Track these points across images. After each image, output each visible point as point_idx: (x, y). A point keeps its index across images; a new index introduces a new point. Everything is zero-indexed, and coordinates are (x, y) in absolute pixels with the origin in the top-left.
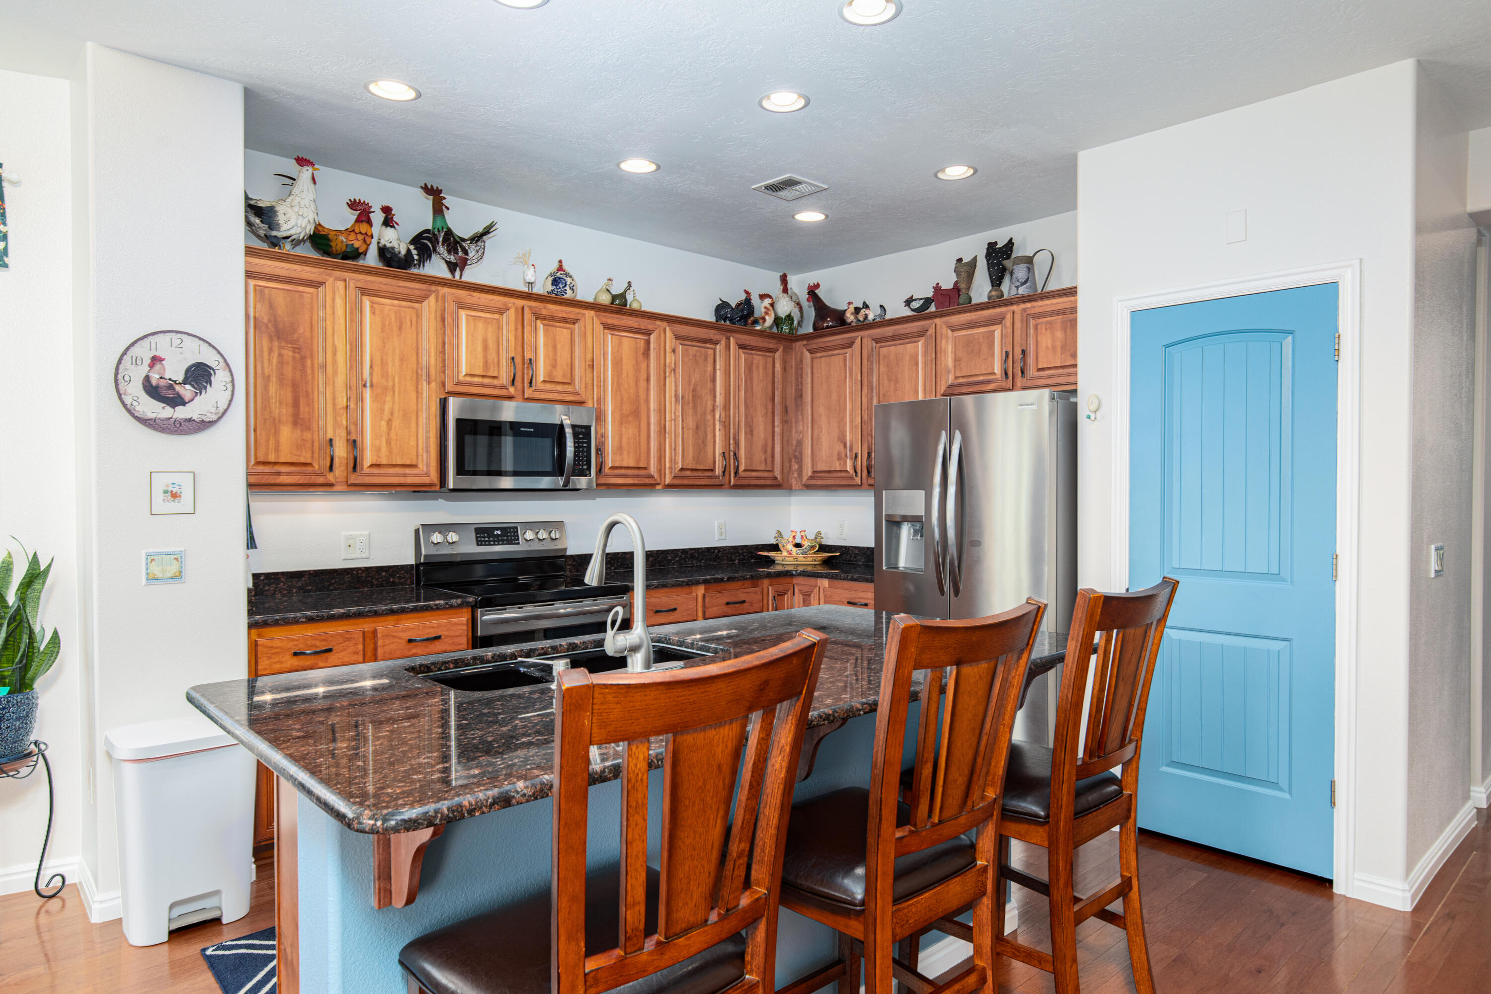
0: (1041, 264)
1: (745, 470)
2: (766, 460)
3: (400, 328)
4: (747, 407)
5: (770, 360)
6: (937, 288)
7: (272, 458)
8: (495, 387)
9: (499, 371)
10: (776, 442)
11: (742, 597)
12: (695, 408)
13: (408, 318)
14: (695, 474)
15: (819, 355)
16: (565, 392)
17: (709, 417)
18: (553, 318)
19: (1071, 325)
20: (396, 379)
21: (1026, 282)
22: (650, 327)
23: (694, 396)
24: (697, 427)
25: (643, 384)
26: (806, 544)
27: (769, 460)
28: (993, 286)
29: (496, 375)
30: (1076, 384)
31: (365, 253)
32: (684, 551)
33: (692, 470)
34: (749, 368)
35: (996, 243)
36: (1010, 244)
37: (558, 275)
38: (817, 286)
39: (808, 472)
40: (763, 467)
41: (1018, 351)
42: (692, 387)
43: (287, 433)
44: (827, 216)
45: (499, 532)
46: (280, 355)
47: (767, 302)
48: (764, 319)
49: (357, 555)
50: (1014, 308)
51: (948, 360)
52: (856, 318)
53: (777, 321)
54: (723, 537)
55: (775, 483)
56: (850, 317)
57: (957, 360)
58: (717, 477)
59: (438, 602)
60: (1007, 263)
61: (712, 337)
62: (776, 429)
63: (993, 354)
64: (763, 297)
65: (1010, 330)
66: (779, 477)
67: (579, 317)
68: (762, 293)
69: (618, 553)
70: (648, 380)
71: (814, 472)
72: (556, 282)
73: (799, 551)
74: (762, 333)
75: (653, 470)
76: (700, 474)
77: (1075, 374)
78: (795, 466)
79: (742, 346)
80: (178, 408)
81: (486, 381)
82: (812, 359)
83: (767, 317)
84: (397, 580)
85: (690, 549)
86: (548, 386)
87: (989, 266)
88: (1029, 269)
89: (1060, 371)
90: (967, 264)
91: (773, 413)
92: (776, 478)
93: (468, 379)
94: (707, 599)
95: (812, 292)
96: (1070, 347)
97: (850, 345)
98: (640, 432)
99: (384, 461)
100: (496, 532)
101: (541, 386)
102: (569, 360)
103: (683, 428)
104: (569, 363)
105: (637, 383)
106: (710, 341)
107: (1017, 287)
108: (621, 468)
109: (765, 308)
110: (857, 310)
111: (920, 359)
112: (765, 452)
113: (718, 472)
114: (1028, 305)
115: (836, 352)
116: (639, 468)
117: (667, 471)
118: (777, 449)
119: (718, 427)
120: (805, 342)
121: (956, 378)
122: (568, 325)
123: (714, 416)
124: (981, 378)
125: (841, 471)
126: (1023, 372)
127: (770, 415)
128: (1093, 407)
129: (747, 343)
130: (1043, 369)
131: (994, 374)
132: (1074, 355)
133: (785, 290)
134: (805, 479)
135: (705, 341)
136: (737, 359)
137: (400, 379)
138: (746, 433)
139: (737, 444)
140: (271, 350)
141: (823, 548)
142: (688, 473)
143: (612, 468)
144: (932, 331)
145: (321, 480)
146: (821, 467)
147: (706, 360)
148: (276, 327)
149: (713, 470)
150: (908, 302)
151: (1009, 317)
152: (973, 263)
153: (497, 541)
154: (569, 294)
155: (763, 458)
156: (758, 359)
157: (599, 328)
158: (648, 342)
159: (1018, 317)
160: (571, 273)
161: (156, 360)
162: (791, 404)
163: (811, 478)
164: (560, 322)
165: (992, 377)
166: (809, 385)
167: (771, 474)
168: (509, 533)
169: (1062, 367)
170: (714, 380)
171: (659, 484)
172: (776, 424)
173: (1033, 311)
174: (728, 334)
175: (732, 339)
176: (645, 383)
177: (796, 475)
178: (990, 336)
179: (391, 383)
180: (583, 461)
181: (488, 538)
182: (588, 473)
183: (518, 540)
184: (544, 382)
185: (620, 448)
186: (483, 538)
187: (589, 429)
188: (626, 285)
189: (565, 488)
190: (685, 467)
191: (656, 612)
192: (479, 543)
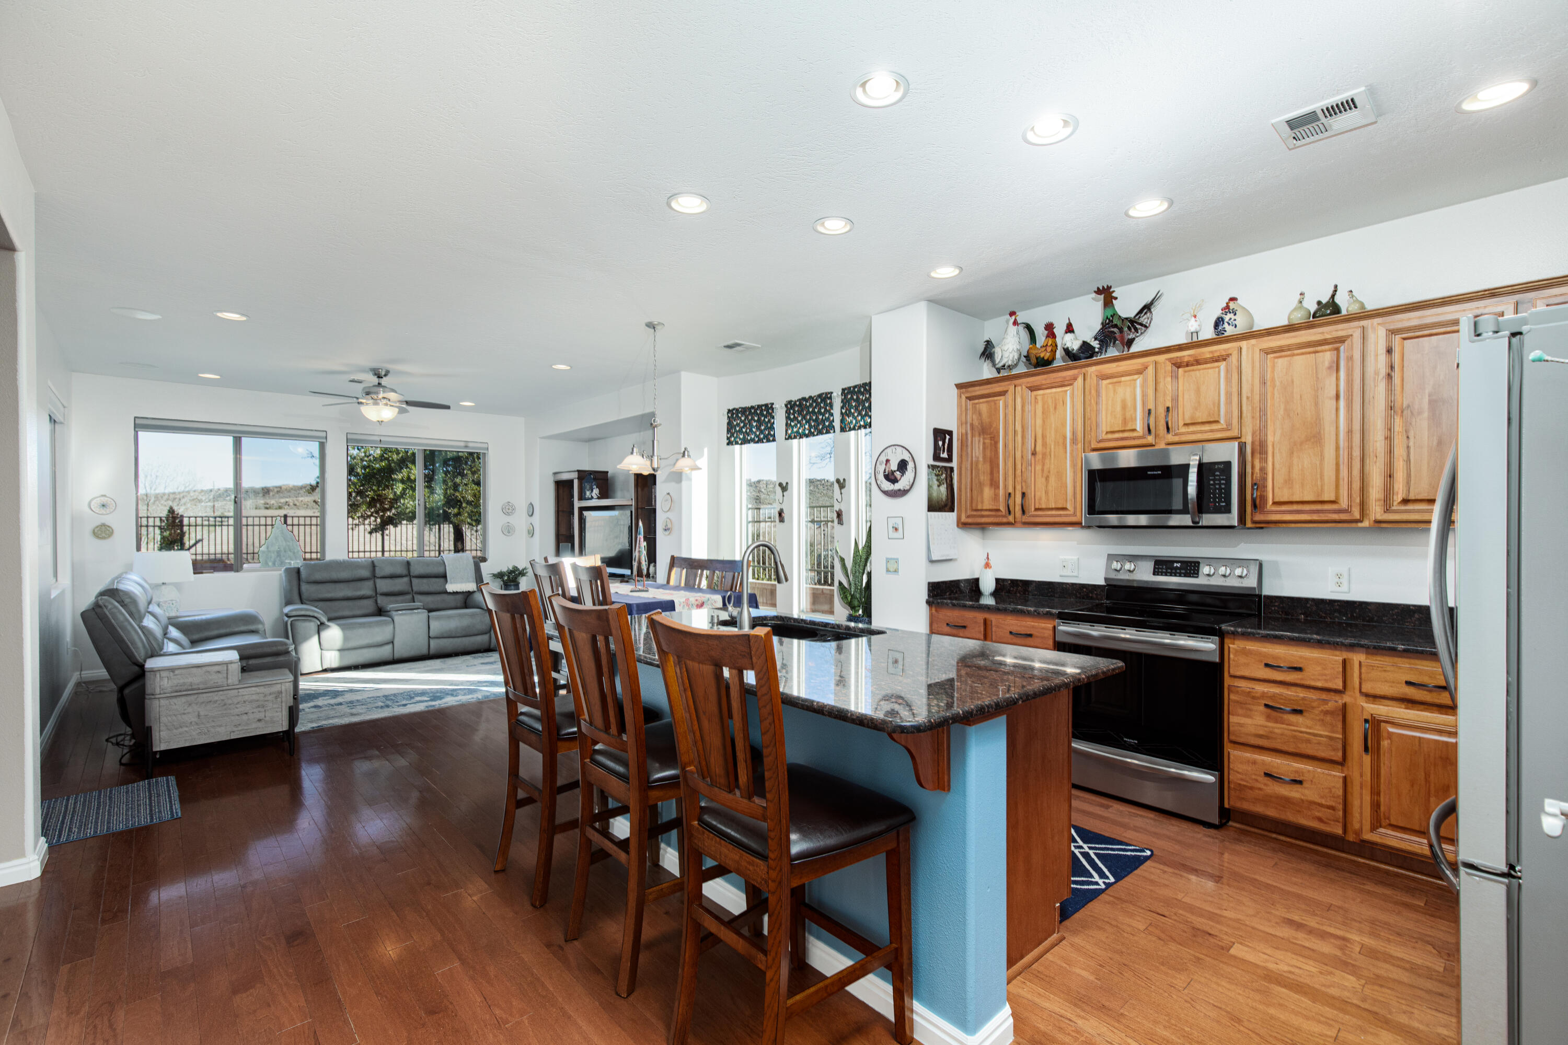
3: (1055, 408)
7: (979, 507)
8: (1134, 438)
9: (1135, 424)
13: (1061, 400)
16: (1207, 432)
18: (1198, 362)
20: (1052, 447)
22: (1342, 333)
25: (1328, 403)
29: (1132, 427)
31: (1054, 359)
33: (1429, 501)
43: (987, 492)
45: (1179, 565)
46: (984, 443)
49: (1069, 573)
59: (1030, 609)
67: (1231, 351)
69: (1354, 602)
70: (1337, 397)
72: (1218, 322)
75: (1346, 503)
80: (896, 484)
84: (1094, 596)
86: (1192, 429)
93: (1110, 436)
94: (1364, 669)
99: (1044, 506)
100: (1175, 565)
101: (1183, 430)
102: (1217, 396)
104: (1217, 401)
108: (1291, 503)
116: (1320, 502)
117: (1375, 504)
122: (1215, 364)
137: (1055, 445)
140: (979, 441)
143: (1282, 503)
145: (1005, 520)
148: (982, 426)
153: (1174, 572)
154: (1231, 330)
158: (1338, 353)
161: (888, 461)
164: (1206, 363)
168: (1191, 567)
171: (1359, 522)
176: (1332, 401)
179: (1048, 450)
180: (1220, 498)
181: (1166, 569)
182: (1227, 510)
183: (1198, 574)
184: (1185, 425)
185: (1289, 481)
186: (1162, 569)
187: (1228, 464)
188: (1332, 289)
189: (1196, 526)
190: (1412, 497)
191: (1267, 665)
192: (1155, 573)
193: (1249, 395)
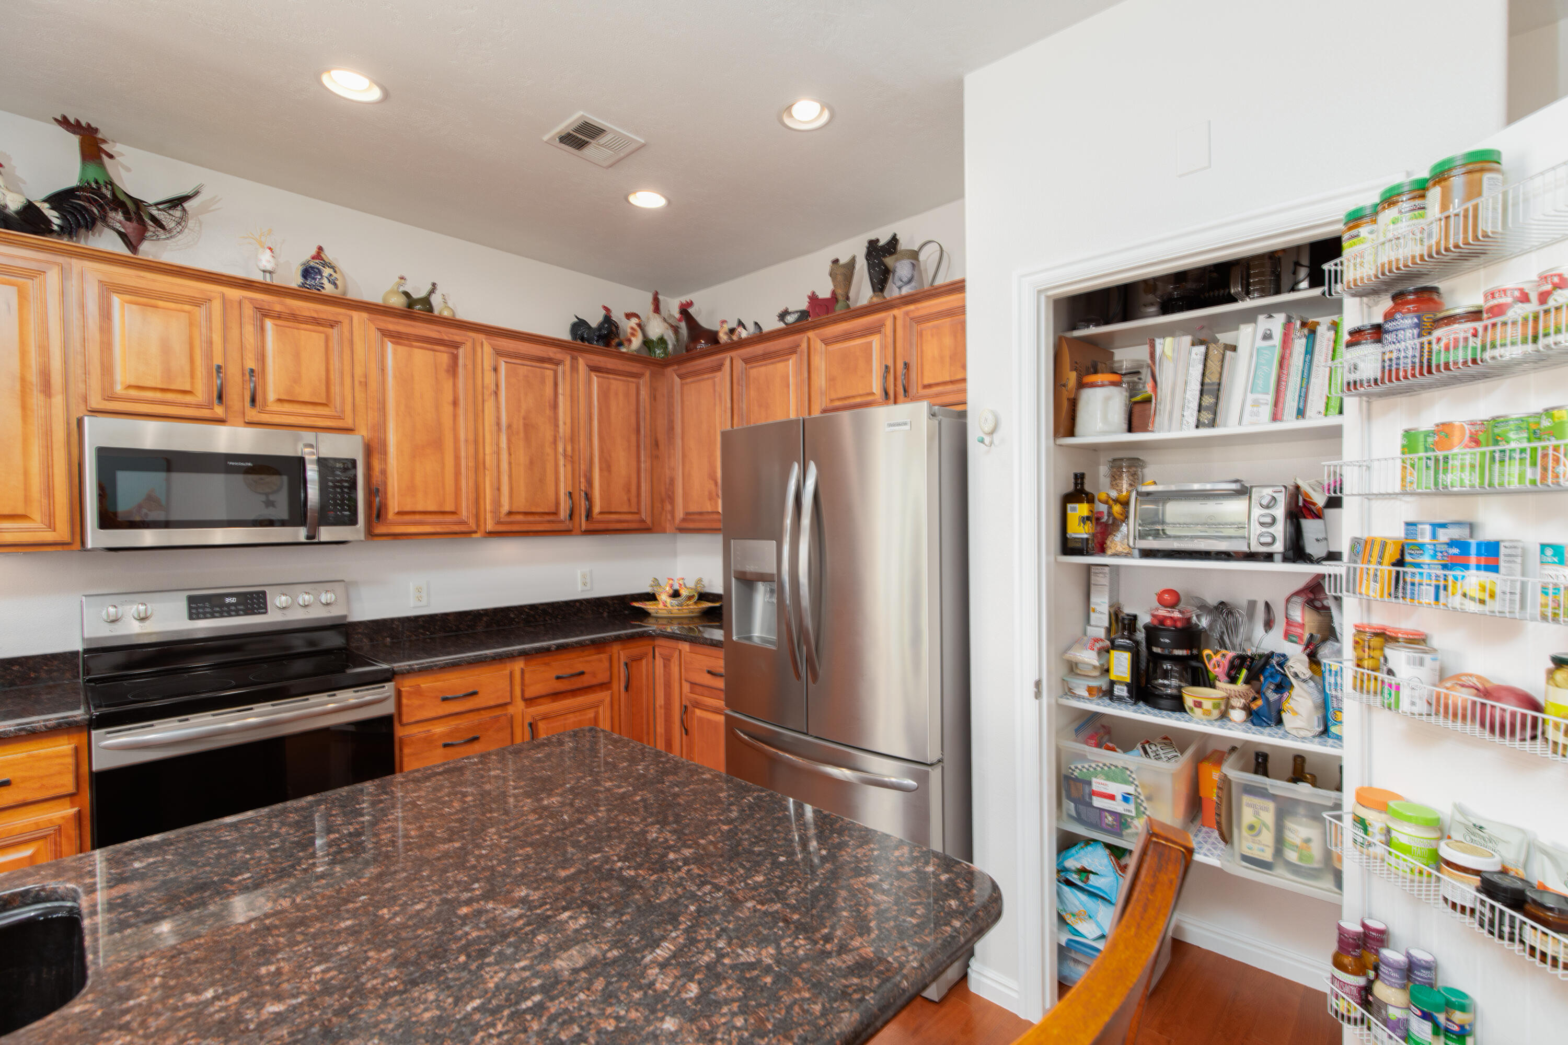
0: (928, 256)
1: (601, 513)
2: (629, 500)
4: (601, 439)
5: (633, 387)
6: (813, 298)
8: (187, 405)
9: (192, 383)
10: (643, 480)
11: (580, 668)
12: (527, 439)
14: (531, 518)
15: (689, 380)
16: (317, 416)
17: (548, 450)
18: (294, 318)
19: (960, 331)
21: (910, 281)
22: (457, 338)
23: (526, 426)
24: (531, 462)
25: (447, 409)
26: (684, 593)
27: (634, 500)
28: (874, 291)
29: (188, 388)
30: (965, 403)
32: (533, 607)
33: (526, 513)
34: (605, 395)
35: (878, 240)
36: (894, 241)
37: (312, 264)
38: (690, 304)
39: (680, 514)
40: (625, 509)
41: (900, 365)
42: (523, 413)
44: (669, 202)
45: (232, 600)
47: (634, 321)
48: (630, 341)
50: (896, 312)
51: (820, 380)
52: (730, 338)
53: (647, 342)
54: (589, 587)
55: (643, 526)
56: (723, 337)
57: (831, 380)
58: (561, 522)
60: (889, 261)
61: (552, 355)
62: (643, 465)
63: (871, 371)
64: (629, 316)
65: (890, 340)
66: (649, 521)
67: (340, 318)
68: (628, 311)
69: (436, 615)
70: (455, 403)
71: (687, 514)
72: (308, 272)
73: (675, 602)
74: (623, 356)
75: (464, 514)
76: (537, 518)
77: (964, 391)
78: (668, 507)
79: (594, 369)
81: (169, 396)
82: (682, 385)
83: (633, 339)
85: (542, 604)
86: (287, 408)
87: (870, 267)
88: (913, 265)
89: (949, 388)
90: (844, 266)
91: (638, 446)
92: (643, 521)
93: (133, 393)
94: (527, 676)
95: (685, 311)
96: (959, 357)
97: (719, 368)
98: (443, 468)
100: (228, 600)
102: (323, 373)
103: (510, 463)
104: (324, 377)
105: (437, 407)
106: (549, 360)
107: (900, 288)
108: (414, 513)
109: (632, 328)
110: (732, 331)
111: (791, 380)
112: (629, 491)
113: (563, 513)
114: (912, 307)
115: (706, 376)
116: (443, 513)
117: (489, 516)
118: (645, 487)
119: (561, 462)
120: (676, 367)
121: (832, 401)
122: (321, 328)
123: (556, 449)
124: (858, 400)
125: (713, 513)
126: (905, 391)
127: (634, 449)
128: (988, 427)
129: (602, 365)
130: (929, 386)
131: (873, 394)
132: (964, 367)
133: (657, 309)
134: (677, 520)
135: (542, 360)
136: (589, 382)
138: (601, 469)
139: (590, 482)
141: (703, 596)
142: (520, 518)
143: (400, 513)
144: (804, 345)
146: (693, 508)
147: (543, 381)
149: (555, 513)
150: (783, 316)
151: (889, 323)
152: (852, 263)
153: (227, 611)
154: (328, 289)
155: (625, 498)
156: (617, 385)
157: (375, 335)
158: (455, 358)
159: (899, 323)
160: (334, 263)
162: (662, 438)
163: (684, 520)
164: (306, 323)
165: (870, 398)
166: (679, 416)
167: (636, 517)
168: (252, 601)
169: (952, 382)
170: (555, 406)
171: (475, 532)
172: (643, 458)
173: (916, 314)
174: (575, 354)
175: (581, 361)
176: (451, 408)
177: (669, 517)
178: (868, 348)
180: (342, 505)
181: (212, 607)
182: (353, 521)
183: (266, 608)
184: (280, 400)
185: (411, 489)
186: (204, 608)
187: (354, 462)
188: (430, 287)
189: (312, 541)
190: (514, 510)
191: (445, 699)
192: (191, 617)
193: (363, 380)
